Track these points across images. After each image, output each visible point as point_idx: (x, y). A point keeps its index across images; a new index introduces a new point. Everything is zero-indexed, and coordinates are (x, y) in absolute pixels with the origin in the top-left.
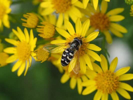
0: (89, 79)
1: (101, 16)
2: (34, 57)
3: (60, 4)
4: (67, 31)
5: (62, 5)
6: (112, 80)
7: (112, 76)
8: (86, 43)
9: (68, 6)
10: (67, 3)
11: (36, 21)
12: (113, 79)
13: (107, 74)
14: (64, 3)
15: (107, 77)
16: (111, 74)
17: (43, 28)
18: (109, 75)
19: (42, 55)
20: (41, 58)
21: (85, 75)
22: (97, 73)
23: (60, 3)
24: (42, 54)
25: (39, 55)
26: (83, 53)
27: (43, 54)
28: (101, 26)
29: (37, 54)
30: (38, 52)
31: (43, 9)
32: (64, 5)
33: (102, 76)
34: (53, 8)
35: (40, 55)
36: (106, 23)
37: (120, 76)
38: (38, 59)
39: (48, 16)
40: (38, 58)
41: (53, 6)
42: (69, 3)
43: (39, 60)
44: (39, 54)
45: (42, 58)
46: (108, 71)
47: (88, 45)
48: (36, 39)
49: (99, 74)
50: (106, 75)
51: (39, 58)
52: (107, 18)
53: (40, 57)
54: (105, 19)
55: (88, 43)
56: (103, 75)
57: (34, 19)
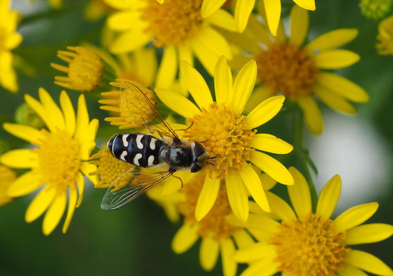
0: (256, 241)
1: (289, 52)
2: (91, 174)
3: (167, 19)
4: (190, 98)
5: (173, 22)
6: (325, 242)
7: (324, 232)
8: (248, 131)
9: (190, 24)
10: (188, 15)
11: (96, 69)
12: (328, 241)
13: (311, 225)
14: (180, 17)
15: (311, 235)
16: (320, 225)
17: (117, 98)
18: (315, 227)
19: (115, 170)
20: (110, 180)
21: (246, 230)
22: (280, 221)
23: (166, 15)
24: (114, 167)
25: (106, 170)
26: (239, 161)
27: (116, 166)
28: (291, 84)
29: (98, 166)
30: (101, 160)
31: (117, 35)
32: (180, 22)
33: (294, 232)
34: (146, 31)
35: (108, 170)
36: (304, 73)
37: (348, 231)
38: (102, 182)
39: (131, 55)
40: (102, 178)
41: (145, 25)
42: (193, 16)
43: (105, 184)
44: (106, 167)
45: (113, 177)
46: (313, 217)
47: (252, 137)
48: (95, 122)
49: (286, 226)
50: (306, 229)
51: (105, 177)
52: (307, 58)
53: (109, 175)
54: (300, 63)
55: (253, 130)
56: (297, 230)
57: (89, 65)
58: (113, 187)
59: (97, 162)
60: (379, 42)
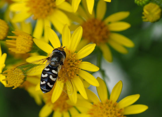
0: (80, 112)
1: (97, 23)
2: (3, 80)
3: (39, 6)
4: (50, 43)
5: (42, 8)
6: (114, 113)
7: (114, 108)
8: (78, 60)
9: (50, 9)
10: (49, 4)
11: (5, 29)
12: (115, 113)
13: (107, 105)
14: (45, 5)
15: (107, 110)
16: (112, 105)
17: (15, 39)
18: (109, 106)
19: (14, 78)
20: (12, 83)
21: (75, 107)
22: (92, 103)
23: (38, 4)
24: (14, 77)
25: (10, 78)
26: (73, 75)
27: (15, 77)
28: (97, 38)
29: (6, 77)
30: (8, 73)
31: (14, 14)
32: (45, 8)
33: (99, 108)
34: (28, 12)
35: (11, 79)
36: (103, 33)
37: (125, 108)
38: (8, 84)
40: (8, 82)
41: (28, 9)
42: (51, 5)
43: (10, 85)
44: (10, 77)
45: (14, 82)
46: (108, 101)
47: (80, 63)
49: (95, 105)
50: (105, 107)
51: (10, 82)
52: (105, 26)
53: (12, 81)
54: (102, 28)
55: (80, 60)
56: (101, 107)
57: (2, 27)
58: (13, 87)
59: (6, 74)
60: (143, 15)
